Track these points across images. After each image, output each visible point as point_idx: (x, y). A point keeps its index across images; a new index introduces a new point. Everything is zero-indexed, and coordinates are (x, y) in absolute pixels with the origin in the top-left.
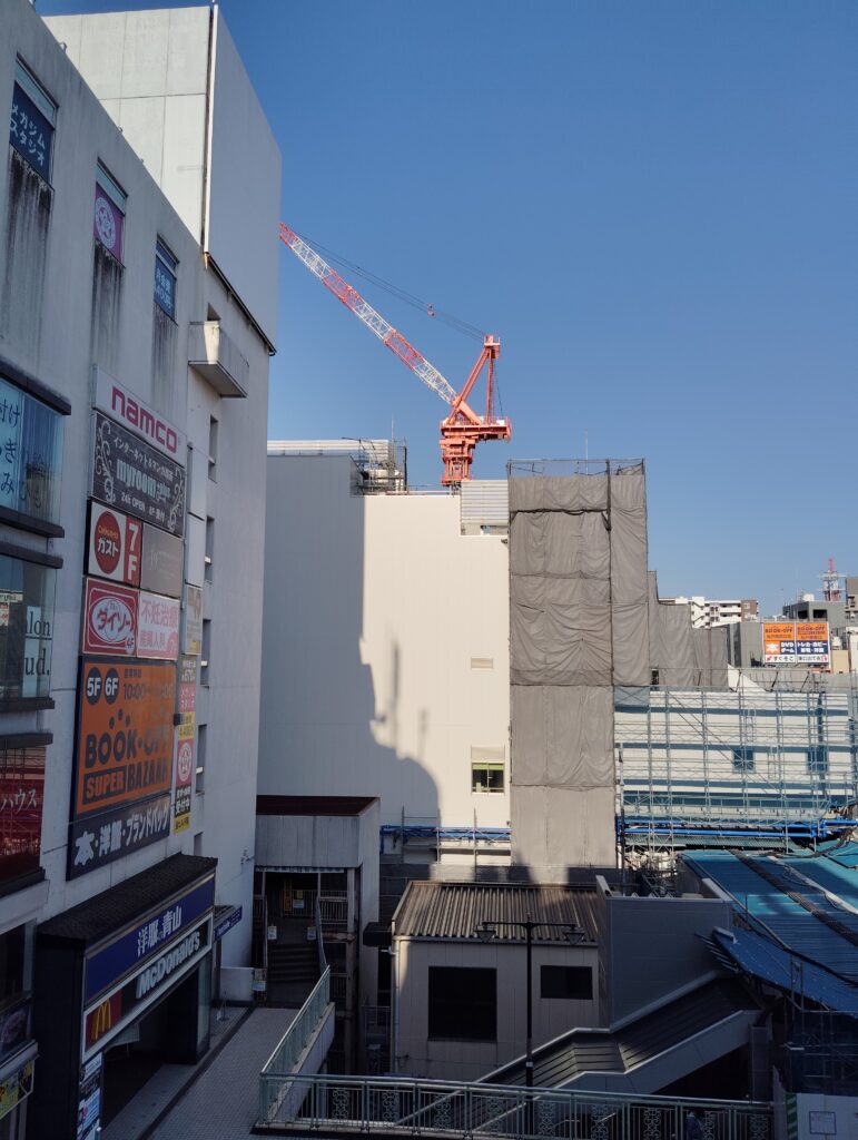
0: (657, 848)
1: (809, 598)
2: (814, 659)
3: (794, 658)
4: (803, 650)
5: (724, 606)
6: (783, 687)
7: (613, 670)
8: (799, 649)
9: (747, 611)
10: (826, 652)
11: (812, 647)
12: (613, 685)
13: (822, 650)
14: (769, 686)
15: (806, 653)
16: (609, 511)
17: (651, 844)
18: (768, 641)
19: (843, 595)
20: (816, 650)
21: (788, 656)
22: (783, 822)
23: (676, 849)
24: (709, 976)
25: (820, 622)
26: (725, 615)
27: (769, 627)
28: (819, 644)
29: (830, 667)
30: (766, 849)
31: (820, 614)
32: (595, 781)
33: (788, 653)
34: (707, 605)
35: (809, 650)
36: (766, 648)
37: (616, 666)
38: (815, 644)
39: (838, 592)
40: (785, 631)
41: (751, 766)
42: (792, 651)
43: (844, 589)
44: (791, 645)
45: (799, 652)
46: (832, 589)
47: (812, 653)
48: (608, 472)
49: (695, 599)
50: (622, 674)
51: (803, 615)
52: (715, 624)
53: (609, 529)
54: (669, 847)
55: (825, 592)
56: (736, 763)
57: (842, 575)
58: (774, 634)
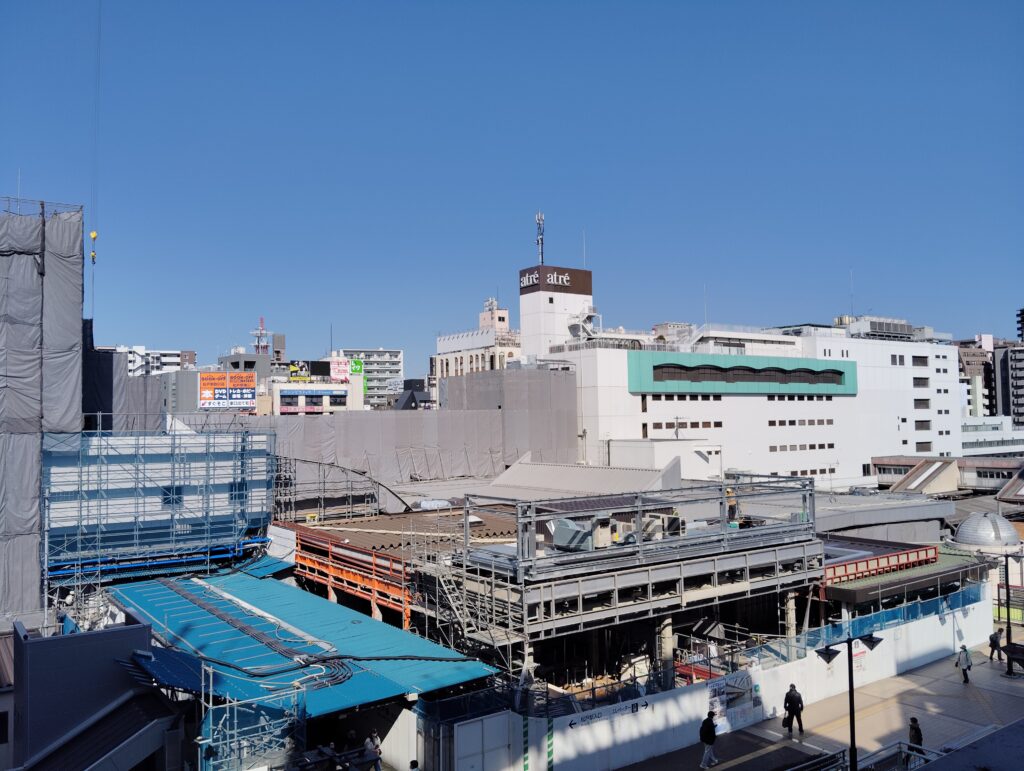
0: (83, 586)
1: (242, 350)
2: (244, 404)
3: (225, 403)
4: (234, 396)
5: (165, 355)
6: (213, 428)
7: (42, 417)
8: (231, 395)
9: (186, 361)
10: (254, 397)
11: (242, 394)
12: (42, 432)
13: (250, 396)
14: (200, 427)
15: (237, 399)
16: (42, 256)
17: (76, 584)
18: (204, 386)
19: (271, 351)
20: (245, 396)
21: (221, 401)
22: (206, 547)
23: (103, 585)
24: (129, 694)
25: (248, 373)
26: (165, 364)
27: (205, 376)
28: (248, 391)
29: (256, 411)
30: (189, 572)
31: (250, 365)
32: (18, 529)
33: (221, 399)
34: (148, 355)
35: (239, 396)
36: (201, 394)
37: (45, 413)
38: (244, 391)
39: (266, 347)
40: (219, 379)
41: (179, 501)
42: (224, 397)
43: (271, 345)
44: (224, 391)
45: (231, 398)
46: (262, 344)
47: (242, 398)
48: (42, 214)
49: (135, 348)
50: (53, 419)
51: (236, 365)
52: (154, 372)
53: (42, 274)
54: (96, 584)
55: (257, 347)
56: (165, 499)
57: (270, 333)
58: (210, 382)
